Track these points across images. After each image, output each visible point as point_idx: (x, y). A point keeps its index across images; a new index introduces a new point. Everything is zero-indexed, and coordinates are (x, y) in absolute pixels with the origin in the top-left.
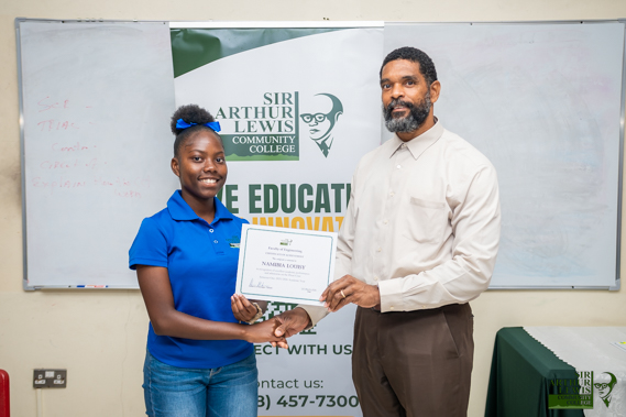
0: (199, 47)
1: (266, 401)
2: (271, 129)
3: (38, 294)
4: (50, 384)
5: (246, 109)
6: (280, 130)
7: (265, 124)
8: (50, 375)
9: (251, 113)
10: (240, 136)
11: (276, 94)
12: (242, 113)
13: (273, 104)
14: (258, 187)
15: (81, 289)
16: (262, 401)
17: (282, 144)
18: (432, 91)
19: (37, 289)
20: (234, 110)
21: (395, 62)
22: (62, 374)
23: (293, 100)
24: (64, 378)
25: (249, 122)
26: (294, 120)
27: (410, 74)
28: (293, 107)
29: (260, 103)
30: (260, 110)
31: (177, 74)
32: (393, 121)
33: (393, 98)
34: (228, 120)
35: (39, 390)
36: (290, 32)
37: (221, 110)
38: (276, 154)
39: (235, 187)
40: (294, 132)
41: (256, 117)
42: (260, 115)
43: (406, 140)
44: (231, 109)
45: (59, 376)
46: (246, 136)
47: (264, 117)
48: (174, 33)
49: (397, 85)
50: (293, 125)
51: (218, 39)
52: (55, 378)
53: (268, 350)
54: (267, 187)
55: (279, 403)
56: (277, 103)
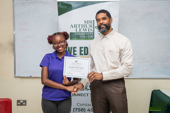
0: (66, 7)
1: (84, 110)
2: (86, 31)
3: (18, 78)
4: (22, 104)
5: (79, 25)
6: (89, 31)
7: (84, 29)
8: (21, 102)
9: (81, 26)
10: (77, 33)
11: (88, 21)
12: (78, 26)
13: (87, 24)
14: (82, 48)
15: (31, 77)
16: (83, 110)
17: (90, 35)
18: (111, 21)
19: (18, 77)
20: (76, 25)
21: (100, 14)
22: (25, 101)
23: (93, 22)
24: (26, 103)
25: (80, 29)
26: (93, 28)
27: (104, 17)
28: (93, 24)
29: (83, 23)
30: (83, 25)
31: (59, 15)
32: (101, 30)
33: (100, 24)
34: (74, 28)
35: (19, 106)
36: (92, 3)
37: (72, 25)
38: (88, 38)
39: (76, 48)
40: (93, 32)
41: (82, 27)
42: (83, 27)
43: (105, 35)
44: (75, 25)
45: (24, 102)
46: (79, 33)
47: (84, 27)
48: (58, 3)
49: (101, 20)
50: (93, 30)
51: (71, 5)
52: (23, 103)
53: (85, 95)
54: (85, 48)
55: (88, 110)
56: (88, 23)
